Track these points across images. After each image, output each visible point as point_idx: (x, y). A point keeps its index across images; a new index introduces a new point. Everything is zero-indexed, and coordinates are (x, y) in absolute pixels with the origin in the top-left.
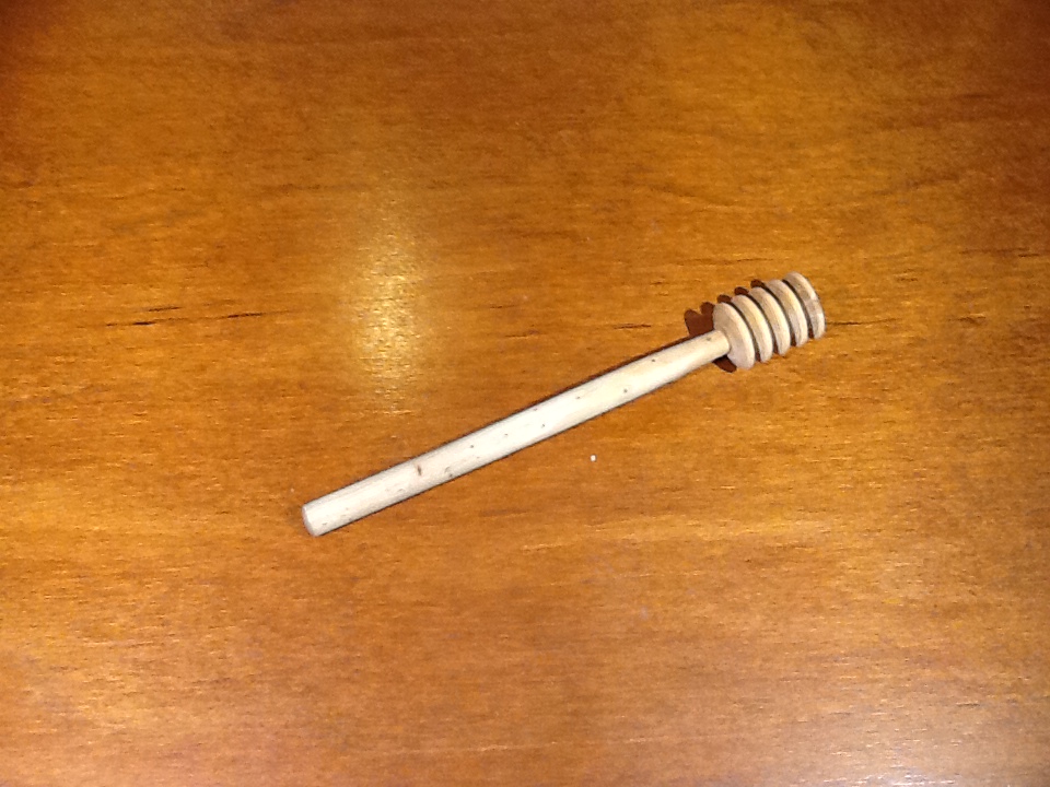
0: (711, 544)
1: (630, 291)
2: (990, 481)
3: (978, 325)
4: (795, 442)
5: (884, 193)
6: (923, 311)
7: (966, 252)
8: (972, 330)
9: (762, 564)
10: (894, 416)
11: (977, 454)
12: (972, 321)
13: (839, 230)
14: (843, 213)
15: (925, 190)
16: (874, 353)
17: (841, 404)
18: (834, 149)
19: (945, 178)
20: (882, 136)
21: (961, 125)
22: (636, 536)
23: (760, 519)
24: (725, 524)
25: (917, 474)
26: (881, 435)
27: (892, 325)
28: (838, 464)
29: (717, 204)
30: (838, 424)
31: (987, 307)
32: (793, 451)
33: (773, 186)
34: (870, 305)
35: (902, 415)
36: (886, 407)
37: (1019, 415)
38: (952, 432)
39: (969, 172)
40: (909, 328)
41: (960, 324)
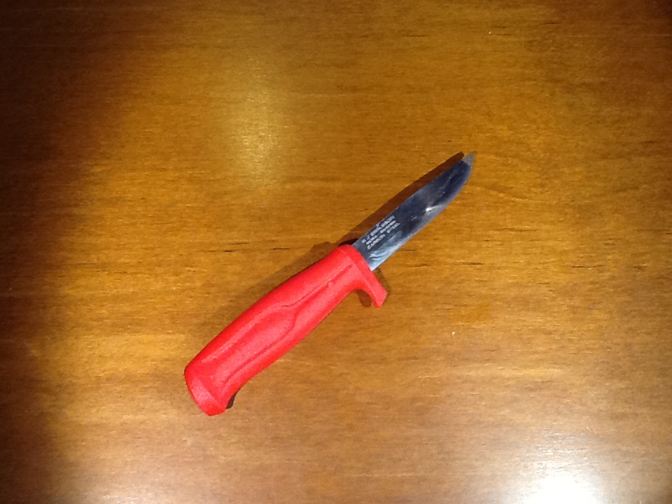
0: (508, 379)
1: (473, 244)
2: (642, 352)
3: (644, 271)
4: (551, 328)
5: (601, 196)
6: (616, 261)
7: (639, 231)
8: (639, 273)
9: (532, 390)
10: (598, 317)
11: (637, 338)
12: (640, 268)
13: (578, 215)
14: (580, 206)
15: (622, 195)
16: (592, 283)
17: (573, 309)
18: (577, 169)
19: (632, 188)
20: (602, 163)
21: (643, 159)
22: (473, 373)
23: (532, 367)
24: (516, 369)
25: (608, 347)
26: (592, 326)
27: (601, 268)
28: (570, 341)
29: (518, 198)
30: (572, 320)
31: (648, 261)
32: (550, 333)
33: (546, 189)
34: (591, 256)
35: (603, 316)
36: (595, 312)
37: (658, 319)
38: (626, 326)
39: (645, 186)
40: (609, 270)
41: (634, 269)
